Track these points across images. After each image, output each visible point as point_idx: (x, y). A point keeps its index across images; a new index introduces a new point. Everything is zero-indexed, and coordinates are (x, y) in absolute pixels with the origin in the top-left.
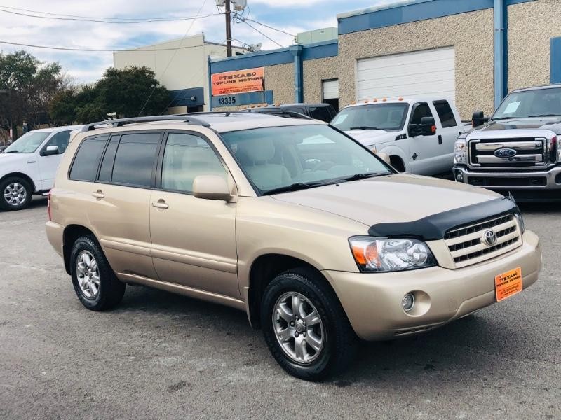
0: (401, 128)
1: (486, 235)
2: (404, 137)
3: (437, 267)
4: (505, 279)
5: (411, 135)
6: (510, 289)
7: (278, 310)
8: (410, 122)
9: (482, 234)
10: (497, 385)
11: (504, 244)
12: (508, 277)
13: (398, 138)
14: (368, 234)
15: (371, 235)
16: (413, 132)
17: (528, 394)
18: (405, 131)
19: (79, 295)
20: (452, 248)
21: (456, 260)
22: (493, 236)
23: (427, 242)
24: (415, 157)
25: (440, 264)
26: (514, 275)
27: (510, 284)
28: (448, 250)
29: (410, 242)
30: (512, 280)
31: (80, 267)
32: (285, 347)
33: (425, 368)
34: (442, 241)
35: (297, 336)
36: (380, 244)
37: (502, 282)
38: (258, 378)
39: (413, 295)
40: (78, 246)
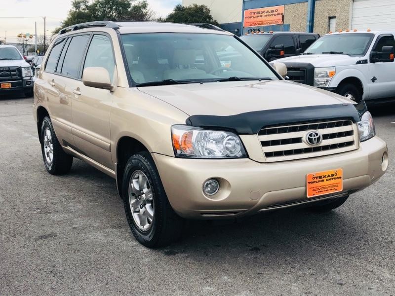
0: (364, 54)
1: (308, 135)
2: (365, 62)
3: (247, 159)
4: (320, 177)
5: (372, 61)
6: (325, 188)
7: (132, 184)
8: (373, 50)
9: (304, 135)
10: (300, 273)
11: (334, 146)
12: (325, 177)
13: (359, 63)
14: (185, 123)
15: (188, 124)
16: (374, 58)
17: (319, 286)
18: (367, 57)
19: (44, 161)
20: (265, 144)
21: (268, 155)
22: (316, 137)
23: (241, 136)
24: (374, 80)
25: (250, 157)
26: (332, 175)
27: (326, 183)
28: (260, 144)
29: (224, 134)
30: (330, 180)
31: (46, 140)
32: (135, 216)
33: (252, 250)
34: (256, 136)
35: (141, 208)
36: (196, 133)
37: (315, 180)
38: (110, 239)
39: (218, 183)
40: (44, 123)
